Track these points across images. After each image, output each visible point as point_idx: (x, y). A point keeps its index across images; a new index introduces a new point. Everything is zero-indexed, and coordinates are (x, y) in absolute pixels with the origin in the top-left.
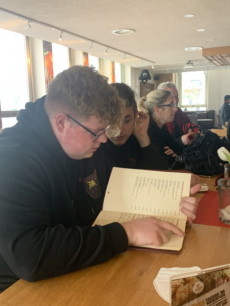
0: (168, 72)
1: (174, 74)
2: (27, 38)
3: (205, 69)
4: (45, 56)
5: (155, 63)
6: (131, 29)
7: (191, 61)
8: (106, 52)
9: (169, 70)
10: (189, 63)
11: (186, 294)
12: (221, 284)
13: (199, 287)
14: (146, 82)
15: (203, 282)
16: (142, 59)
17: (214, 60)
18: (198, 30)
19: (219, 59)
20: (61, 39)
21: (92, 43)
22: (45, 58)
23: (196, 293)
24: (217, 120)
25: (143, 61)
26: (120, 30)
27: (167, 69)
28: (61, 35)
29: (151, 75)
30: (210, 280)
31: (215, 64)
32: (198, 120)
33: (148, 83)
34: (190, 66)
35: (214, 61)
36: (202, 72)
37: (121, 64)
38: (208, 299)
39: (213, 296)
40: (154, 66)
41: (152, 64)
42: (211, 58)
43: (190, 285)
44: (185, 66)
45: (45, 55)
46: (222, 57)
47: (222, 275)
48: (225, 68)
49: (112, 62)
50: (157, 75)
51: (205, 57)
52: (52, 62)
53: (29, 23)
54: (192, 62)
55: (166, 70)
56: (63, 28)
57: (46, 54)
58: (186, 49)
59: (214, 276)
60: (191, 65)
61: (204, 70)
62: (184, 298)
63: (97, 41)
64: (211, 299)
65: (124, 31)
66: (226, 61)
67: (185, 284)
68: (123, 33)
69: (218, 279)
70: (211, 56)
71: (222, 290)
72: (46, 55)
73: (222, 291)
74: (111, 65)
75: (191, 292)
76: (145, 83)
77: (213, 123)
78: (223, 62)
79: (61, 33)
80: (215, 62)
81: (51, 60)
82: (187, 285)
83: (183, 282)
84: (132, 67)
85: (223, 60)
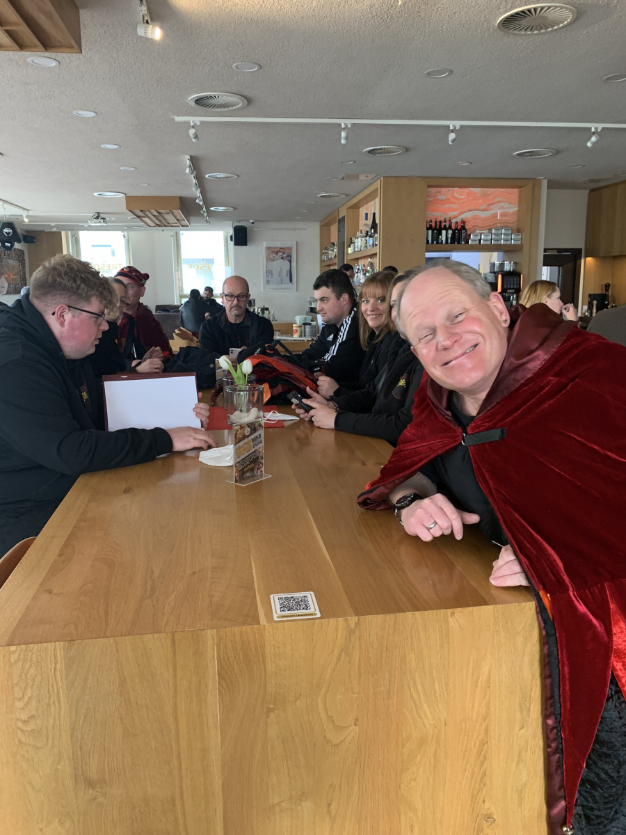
0: (54, 230)
1: (63, 234)
3: (125, 228)
5: (28, 210)
7: (102, 213)
9: (55, 226)
10: (97, 218)
13: (248, 431)
14: (11, 246)
15: (250, 428)
16: (5, 202)
17: (145, 217)
18: (121, 168)
19: (154, 216)
23: (247, 435)
27: (53, 224)
29: (20, 232)
30: (254, 427)
31: (145, 223)
33: (14, 250)
34: (100, 222)
35: (144, 219)
36: (119, 234)
38: (253, 439)
40: (28, 217)
41: (25, 214)
42: (141, 214)
44: (89, 222)
46: (159, 213)
48: (163, 230)
51: (130, 211)
54: (102, 216)
55: (49, 225)
58: (95, 194)
60: (102, 221)
61: (123, 230)
62: (241, 438)
66: (165, 219)
70: (141, 211)
75: (244, 434)
76: (9, 249)
78: (159, 221)
80: (146, 219)
82: (242, 430)
83: (240, 427)
85: (160, 218)
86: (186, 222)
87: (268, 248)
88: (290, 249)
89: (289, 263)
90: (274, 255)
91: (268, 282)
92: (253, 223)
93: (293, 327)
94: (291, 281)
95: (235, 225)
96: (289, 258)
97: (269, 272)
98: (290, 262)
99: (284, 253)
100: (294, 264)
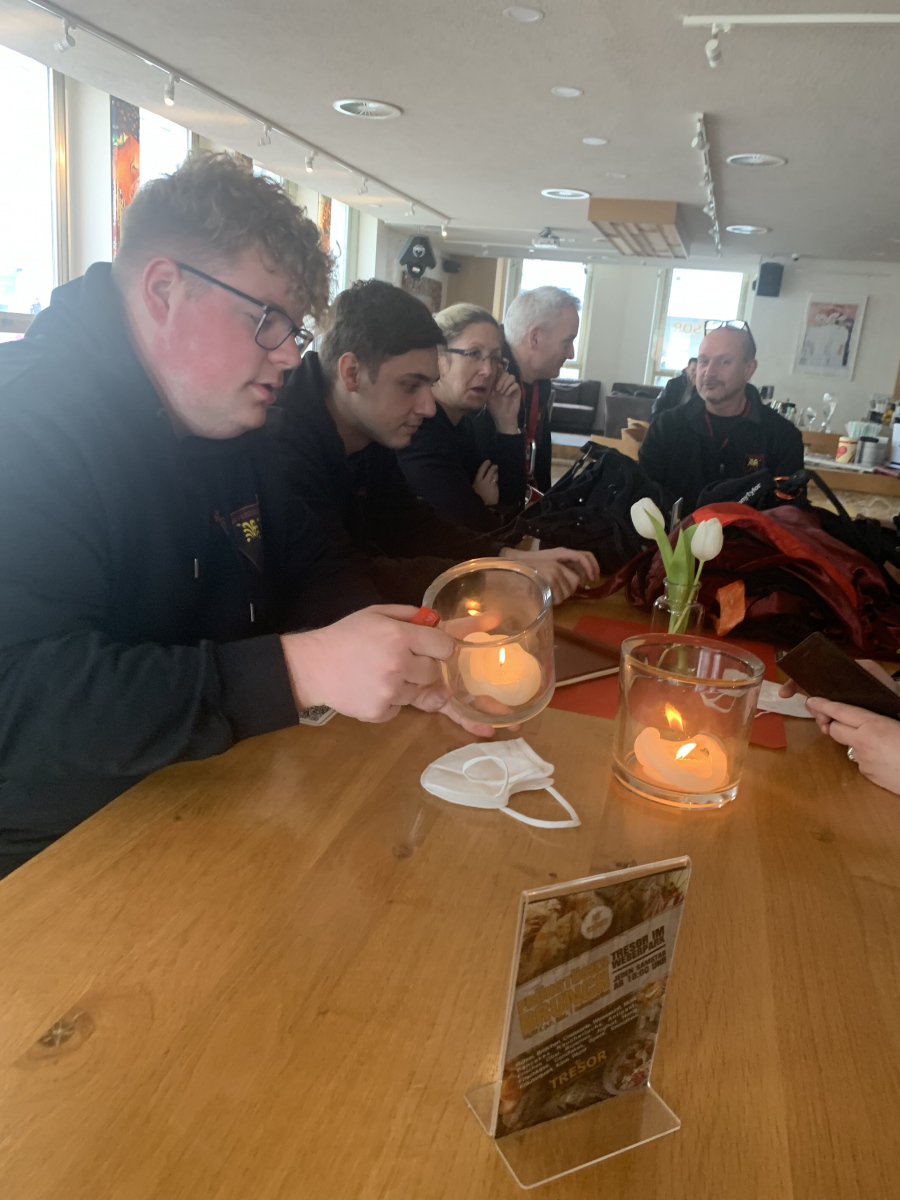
0: (485, 254)
1: (500, 262)
2: (60, 80)
3: (589, 257)
4: (115, 150)
5: (450, 219)
6: (392, 102)
7: (556, 229)
8: (310, 164)
9: (489, 248)
10: (547, 234)
11: (562, 940)
12: (657, 912)
13: (599, 920)
14: (422, 272)
15: (611, 908)
16: (416, 201)
17: (616, 236)
18: (585, 141)
19: (632, 235)
20: (172, 99)
21: (269, 128)
22: (115, 154)
23: (590, 936)
24: (604, 409)
25: (417, 208)
26: (359, 102)
27: (485, 245)
28: (173, 88)
29: (437, 253)
30: (631, 901)
31: (617, 247)
32: (555, 405)
33: (425, 279)
34: (549, 243)
35: (616, 240)
36: (580, 267)
37: (351, 210)
38: (619, 952)
39: (632, 945)
42: (610, 230)
43: (577, 917)
44: (536, 242)
45: (116, 144)
46: (640, 230)
47: (664, 888)
48: (645, 264)
49: (324, 197)
50: (453, 256)
51: (594, 223)
52: (138, 170)
53: (70, 29)
54: (554, 233)
55: (480, 246)
56: (181, 65)
57: (120, 141)
58: (545, 193)
59: (643, 890)
60: (552, 241)
61: (585, 262)
62: (554, 952)
63: (286, 127)
64: (625, 953)
65: (372, 106)
66: (649, 243)
67: (561, 913)
68: (367, 114)
69: (653, 898)
70: (612, 224)
71: (658, 927)
72: (120, 147)
73: (657, 930)
74: (321, 206)
75: (575, 936)
76: (417, 276)
77: (593, 416)
78: (640, 245)
79: (172, 83)
80: (618, 241)
81: (135, 164)
82: (569, 915)
83: (559, 907)
84: (381, 223)
85: (642, 240)
86: (682, 250)
87: (814, 305)
88: (854, 308)
89: (847, 332)
90: (823, 316)
91: (803, 361)
92: (796, 259)
93: (838, 442)
94: (845, 362)
95: (764, 262)
96: (849, 324)
97: (808, 346)
98: (850, 330)
99: (841, 315)
100: (856, 336)
